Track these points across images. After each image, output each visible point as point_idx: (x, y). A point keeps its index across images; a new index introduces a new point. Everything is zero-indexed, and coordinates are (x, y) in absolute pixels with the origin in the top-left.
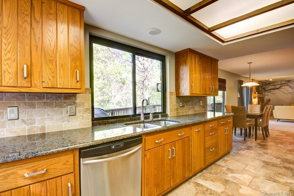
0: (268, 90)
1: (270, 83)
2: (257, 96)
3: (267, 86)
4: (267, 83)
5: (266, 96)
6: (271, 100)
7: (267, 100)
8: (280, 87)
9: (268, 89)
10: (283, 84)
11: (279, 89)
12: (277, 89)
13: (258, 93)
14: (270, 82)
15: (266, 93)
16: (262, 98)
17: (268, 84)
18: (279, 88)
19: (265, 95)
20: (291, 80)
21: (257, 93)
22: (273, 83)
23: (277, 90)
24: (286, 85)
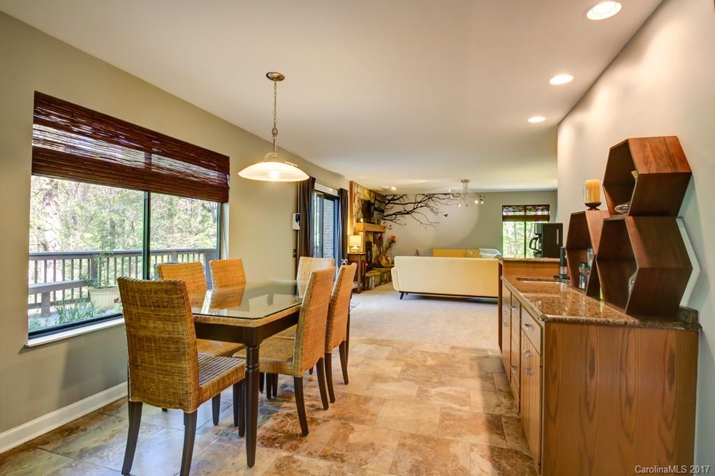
0: (391, 215)
1: (395, 198)
2: (362, 229)
3: (390, 205)
4: (390, 198)
5: (387, 230)
6: (397, 239)
7: (389, 239)
8: (414, 209)
9: (391, 213)
10: (419, 203)
11: (413, 214)
12: (408, 213)
13: (364, 222)
14: (394, 196)
15: (387, 222)
16: (379, 235)
17: (392, 200)
18: (412, 211)
19: (385, 227)
20: (434, 195)
21: (362, 220)
22: (401, 199)
23: (409, 215)
24: (423, 205)
